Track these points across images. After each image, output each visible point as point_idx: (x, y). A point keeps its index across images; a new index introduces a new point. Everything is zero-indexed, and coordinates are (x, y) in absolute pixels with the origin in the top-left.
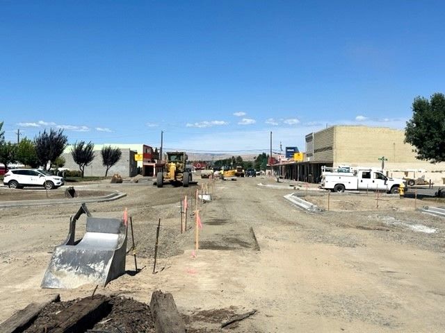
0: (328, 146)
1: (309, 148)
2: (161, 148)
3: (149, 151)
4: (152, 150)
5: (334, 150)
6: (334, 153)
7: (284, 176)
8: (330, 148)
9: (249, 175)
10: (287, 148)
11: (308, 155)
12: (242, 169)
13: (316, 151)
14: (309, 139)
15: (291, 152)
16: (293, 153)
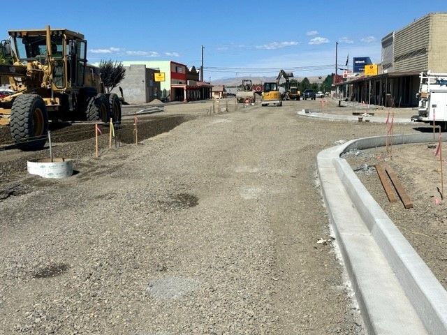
0: (418, 48)
1: (386, 56)
2: (202, 67)
3: (180, 70)
4: (186, 68)
5: (430, 54)
6: (430, 58)
7: (349, 99)
8: (423, 51)
9: (306, 97)
10: (356, 59)
11: (385, 67)
12: (297, 90)
13: (397, 59)
14: (386, 43)
15: (361, 64)
16: (363, 66)
